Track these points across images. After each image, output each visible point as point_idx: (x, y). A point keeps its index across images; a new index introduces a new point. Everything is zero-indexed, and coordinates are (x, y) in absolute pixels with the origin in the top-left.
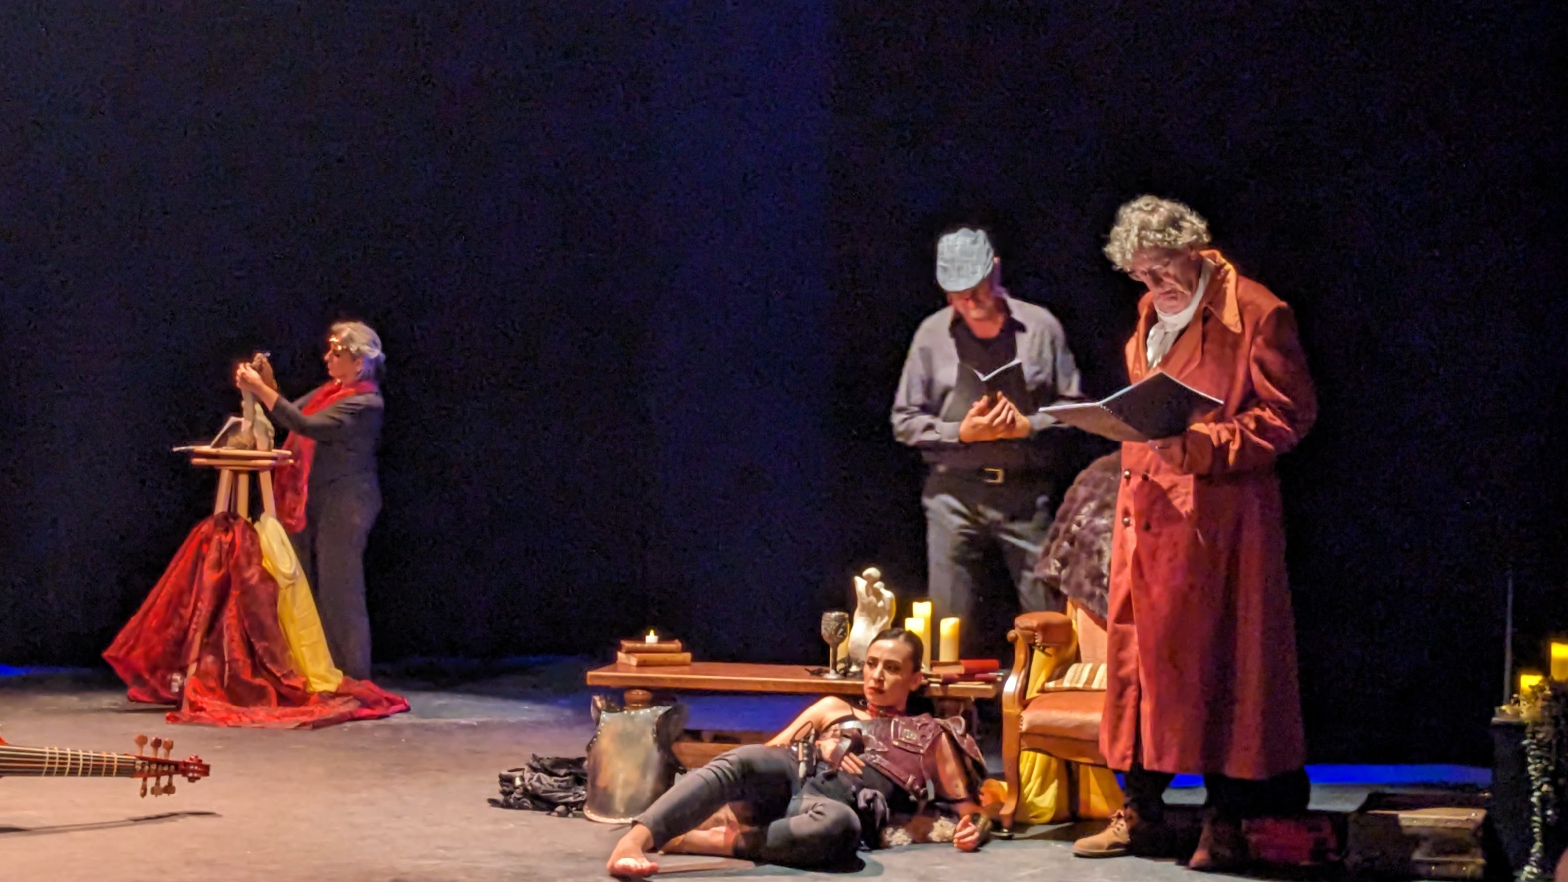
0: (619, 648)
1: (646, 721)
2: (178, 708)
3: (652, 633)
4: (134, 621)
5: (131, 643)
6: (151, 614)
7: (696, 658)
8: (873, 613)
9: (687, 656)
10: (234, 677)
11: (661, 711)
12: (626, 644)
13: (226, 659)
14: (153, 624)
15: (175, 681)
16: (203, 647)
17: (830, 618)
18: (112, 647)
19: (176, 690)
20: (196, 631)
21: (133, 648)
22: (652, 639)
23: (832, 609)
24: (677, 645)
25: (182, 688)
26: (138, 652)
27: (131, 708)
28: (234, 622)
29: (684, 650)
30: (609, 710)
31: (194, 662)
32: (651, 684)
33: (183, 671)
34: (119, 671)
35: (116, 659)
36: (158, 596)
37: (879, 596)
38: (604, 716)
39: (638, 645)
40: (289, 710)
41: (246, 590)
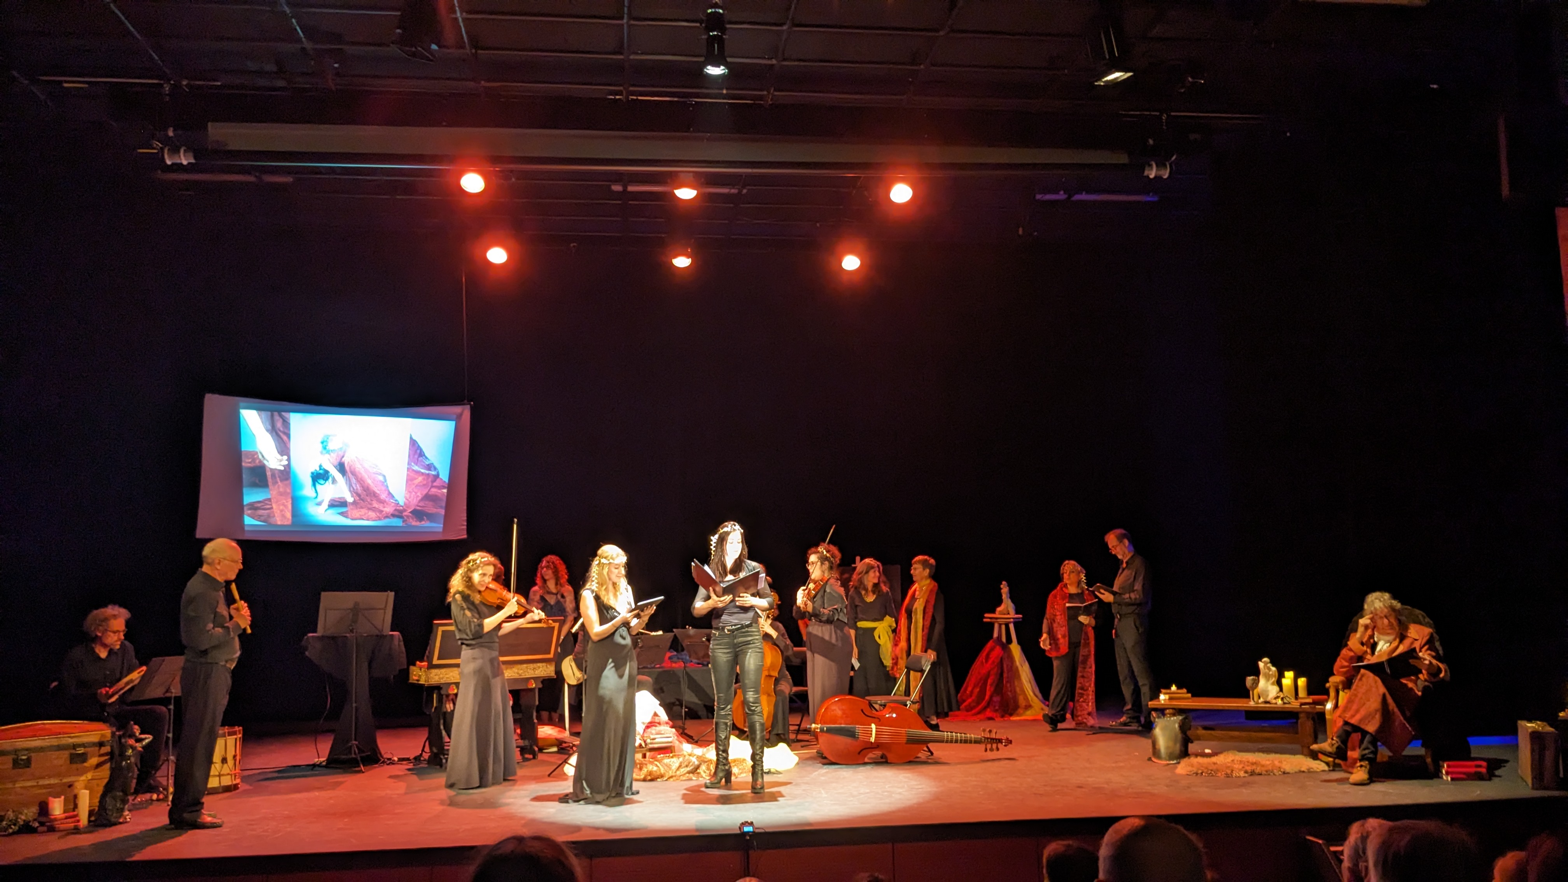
0: (1160, 692)
1: (1175, 722)
3: (1174, 686)
7: (1193, 696)
8: (1268, 677)
9: (1189, 695)
11: (1180, 718)
12: (1163, 691)
17: (1249, 679)
22: (1174, 688)
23: (1250, 676)
24: (1185, 690)
29: (1188, 692)
30: (1159, 717)
32: (1175, 707)
37: (1269, 669)
38: (1157, 720)
39: (1168, 691)
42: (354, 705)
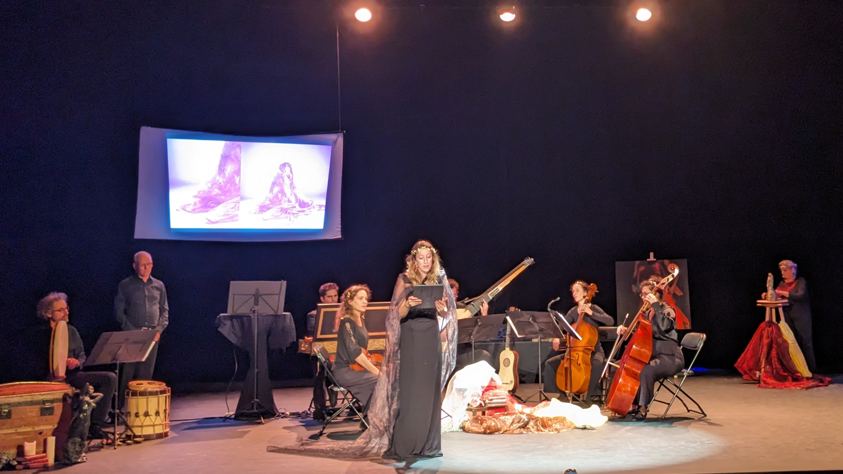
2: (759, 383)
4: (743, 355)
5: (743, 362)
6: (748, 353)
10: (778, 373)
13: (774, 367)
14: (749, 356)
15: (757, 374)
16: (765, 363)
18: (736, 363)
19: (758, 376)
20: (763, 359)
21: (743, 364)
25: (760, 376)
26: (745, 365)
27: (744, 382)
28: (775, 355)
31: (763, 368)
33: (760, 371)
34: (740, 370)
35: (738, 367)
36: (750, 347)
40: (796, 383)
41: (779, 345)
42: (256, 370)
